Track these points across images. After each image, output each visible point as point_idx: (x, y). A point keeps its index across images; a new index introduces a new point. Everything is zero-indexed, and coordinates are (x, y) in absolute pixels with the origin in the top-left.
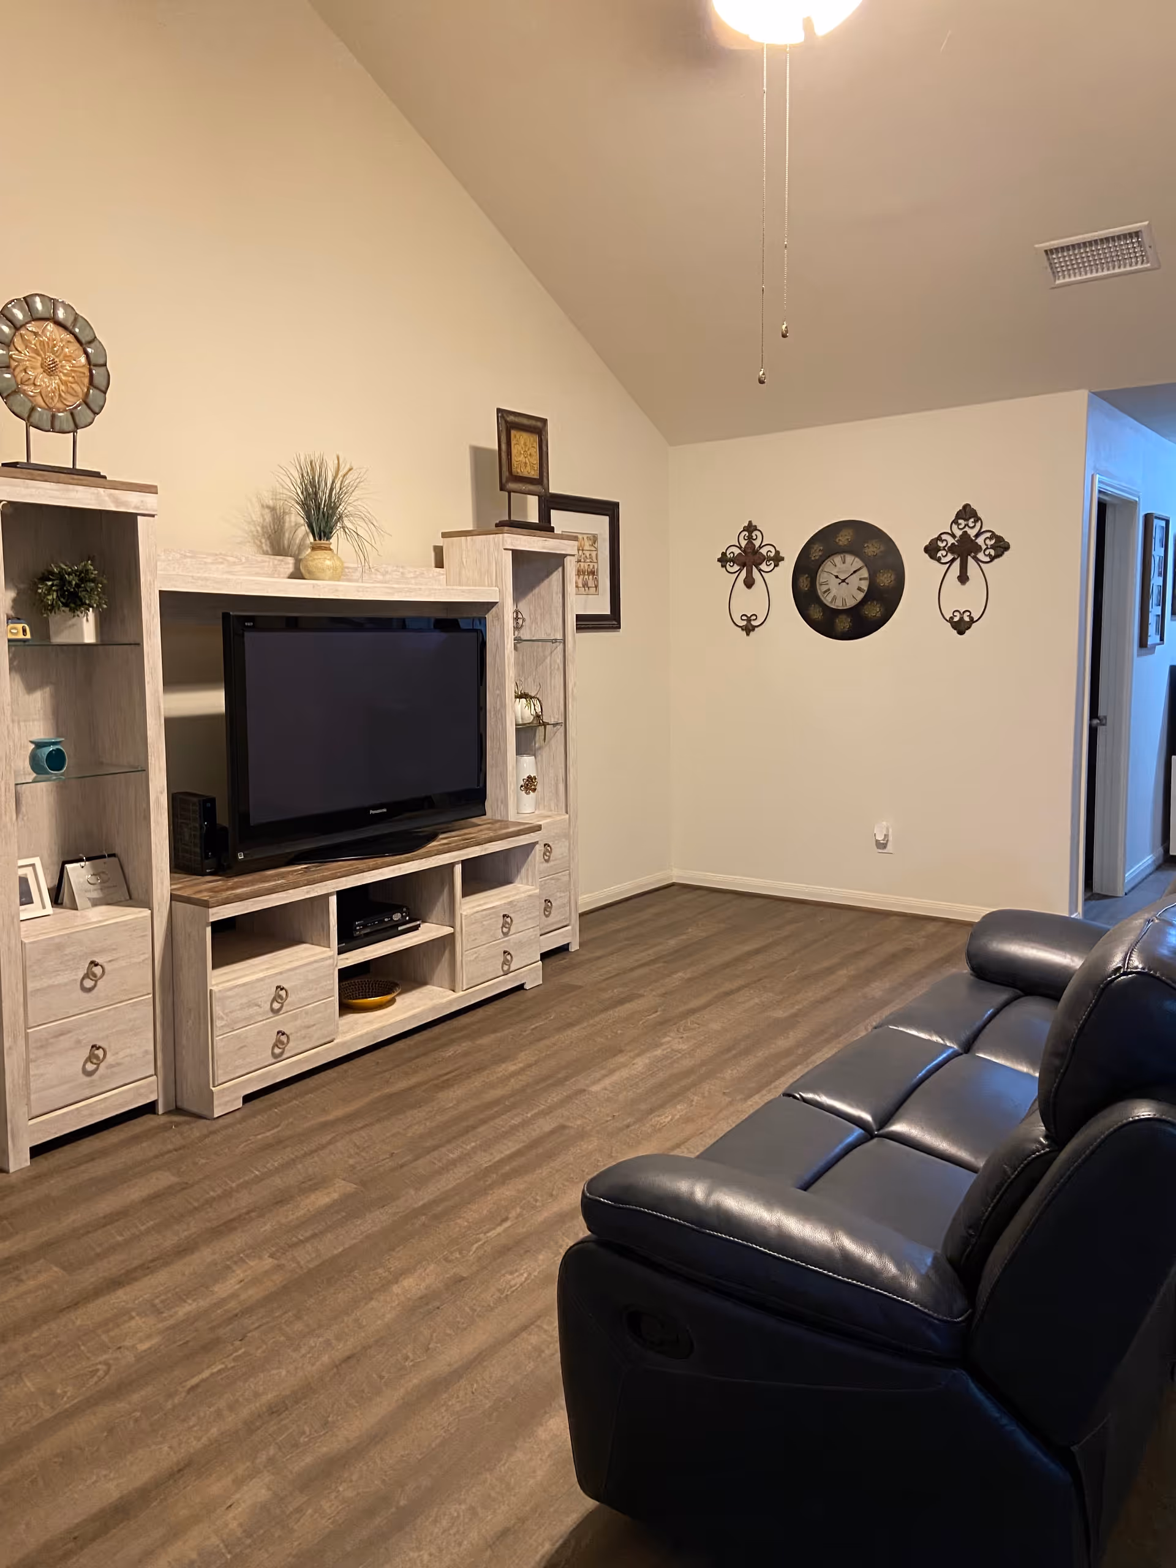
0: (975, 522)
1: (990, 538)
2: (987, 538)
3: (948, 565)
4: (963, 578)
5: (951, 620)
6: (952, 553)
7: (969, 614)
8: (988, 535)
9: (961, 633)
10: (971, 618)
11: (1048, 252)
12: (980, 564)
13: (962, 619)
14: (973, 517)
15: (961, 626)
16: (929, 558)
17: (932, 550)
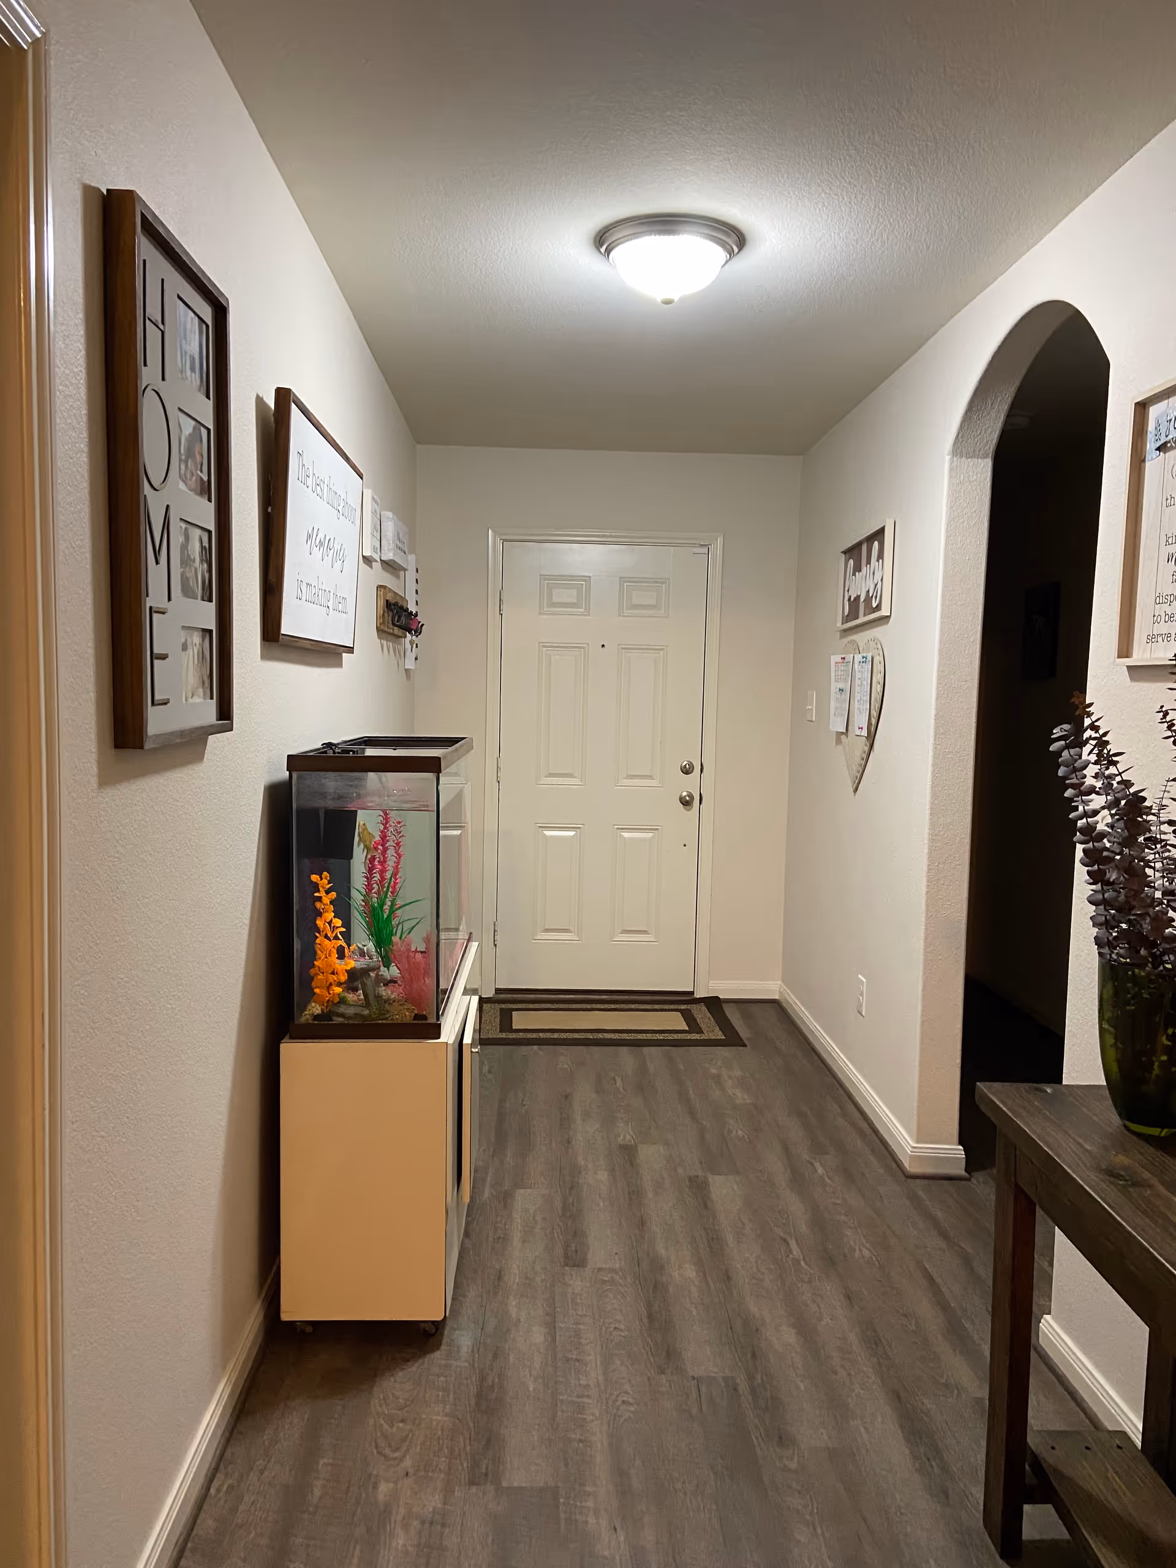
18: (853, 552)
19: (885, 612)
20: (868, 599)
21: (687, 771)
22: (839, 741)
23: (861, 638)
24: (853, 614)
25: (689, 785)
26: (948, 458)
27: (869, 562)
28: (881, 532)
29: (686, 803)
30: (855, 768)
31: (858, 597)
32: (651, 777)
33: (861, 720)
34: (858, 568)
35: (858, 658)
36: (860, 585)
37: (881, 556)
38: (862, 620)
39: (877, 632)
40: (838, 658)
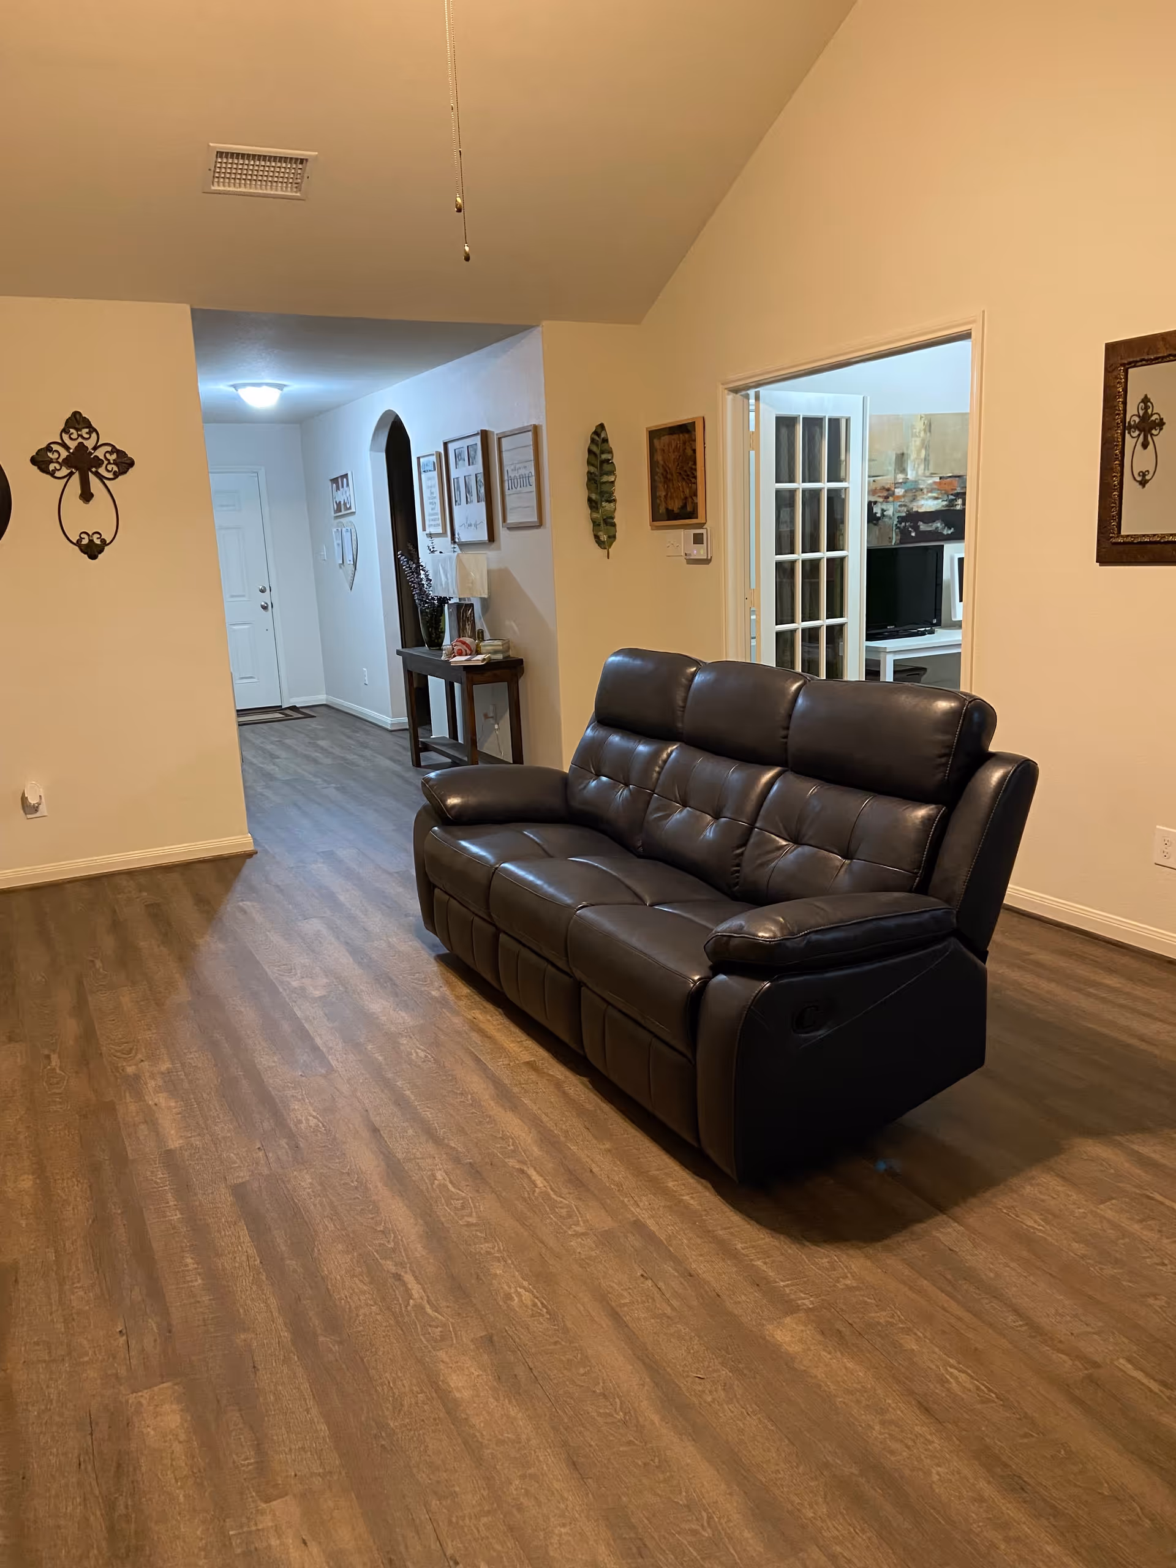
0: (90, 433)
1: (111, 453)
2: (107, 452)
3: (65, 480)
4: (86, 495)
5: (78, 543)
6: (69, 466)
7: (99, 536)
8: (109, 449)
9: (93, 557)
10: (103, 541)
11: (220, 154)
12: (105, 481)
13: (91, 541)
14: (87, 428)
15: (92, 550)
16: (38, 471)
17: (41, 461)
18: (335, 481)
19: (353, 510)
20: (345, 504)
21: (263, 591)
22: (341, 567)
23: (344, 520)
24: (339, 510)
25: (265, 598)
26: (369, 453)
27: (343, 487)
28: (347, 474)
29: (265, 608)
30: (350, 578)
31: (340, 502)
32: (243, 596)
33: (349, 558)
34: (338, 488)
35: (344, 529)
36: (340, 497)
37: (348, 485)
38: (343, 512)
39: (351, 518)
40: (335, 530)
